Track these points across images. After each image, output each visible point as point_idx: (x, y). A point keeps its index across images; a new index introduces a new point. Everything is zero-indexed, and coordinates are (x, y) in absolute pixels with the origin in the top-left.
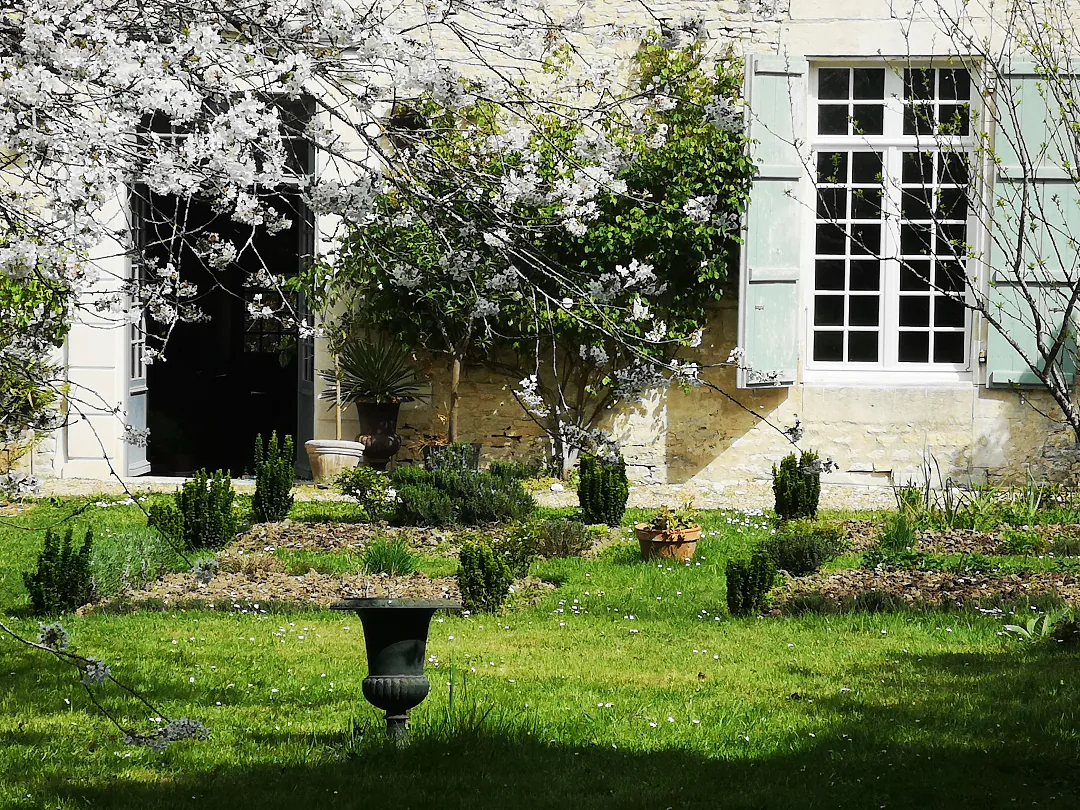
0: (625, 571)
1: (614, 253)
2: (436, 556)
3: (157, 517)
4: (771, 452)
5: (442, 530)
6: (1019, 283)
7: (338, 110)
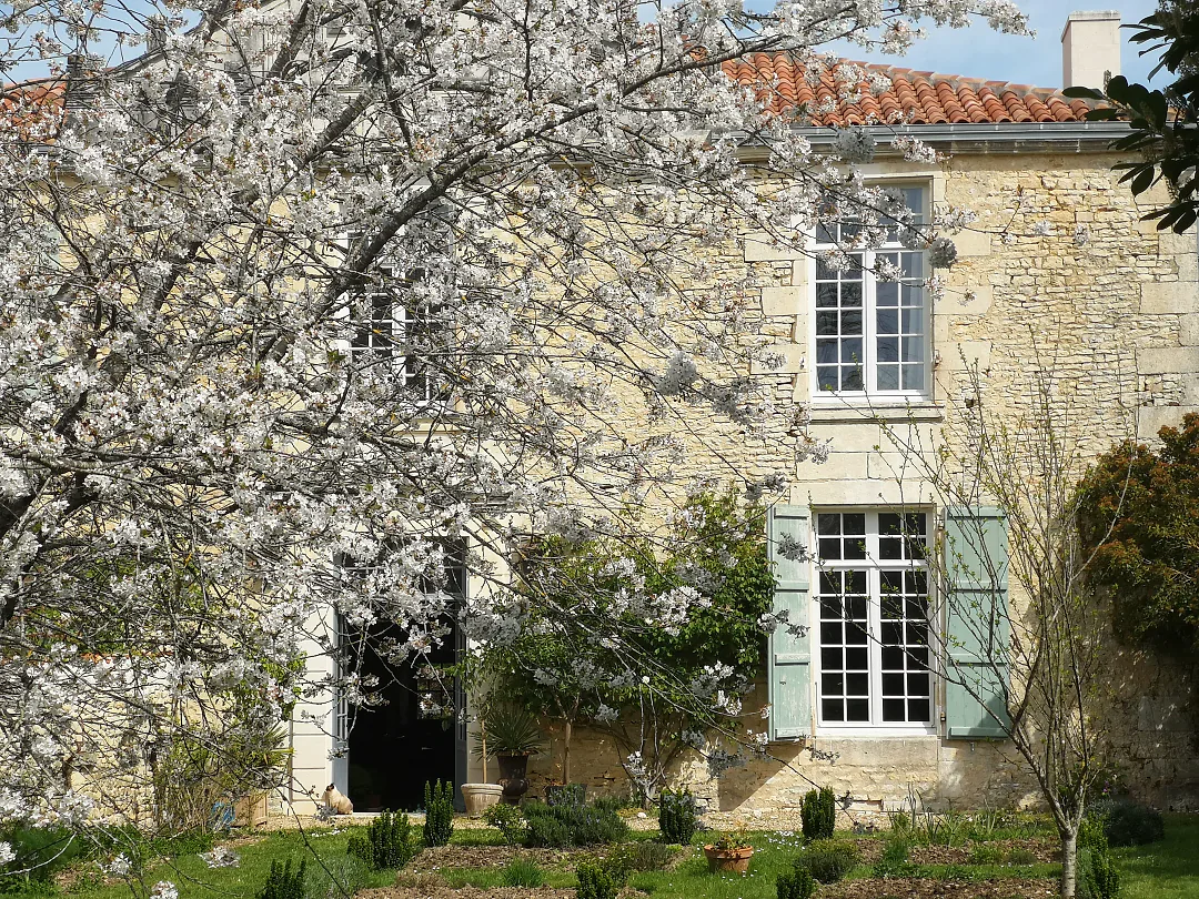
0: (698, 882)
1: (679, 644)
2: (558, 871)
3: (354, 846)
4: (794, 787)
5: (561, 850)
6: (991, 664)
7: (491, 544)
